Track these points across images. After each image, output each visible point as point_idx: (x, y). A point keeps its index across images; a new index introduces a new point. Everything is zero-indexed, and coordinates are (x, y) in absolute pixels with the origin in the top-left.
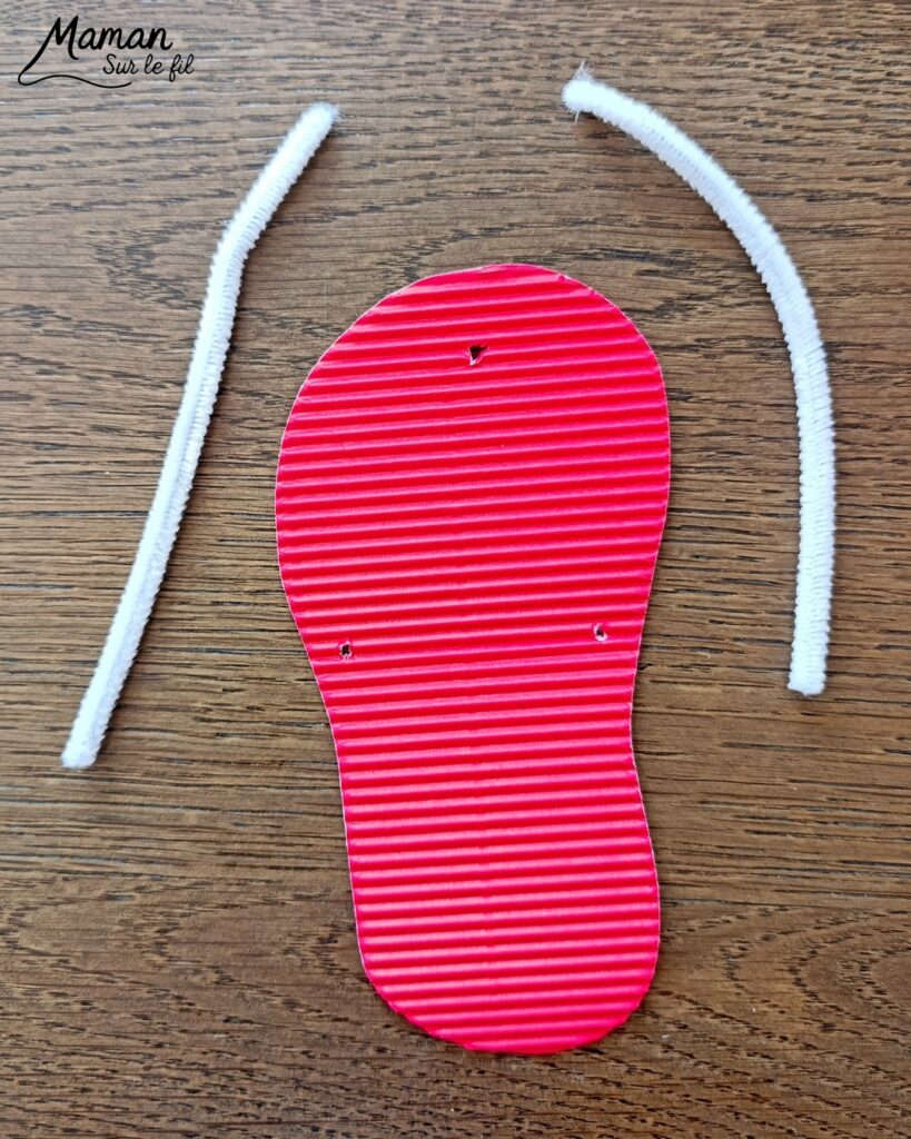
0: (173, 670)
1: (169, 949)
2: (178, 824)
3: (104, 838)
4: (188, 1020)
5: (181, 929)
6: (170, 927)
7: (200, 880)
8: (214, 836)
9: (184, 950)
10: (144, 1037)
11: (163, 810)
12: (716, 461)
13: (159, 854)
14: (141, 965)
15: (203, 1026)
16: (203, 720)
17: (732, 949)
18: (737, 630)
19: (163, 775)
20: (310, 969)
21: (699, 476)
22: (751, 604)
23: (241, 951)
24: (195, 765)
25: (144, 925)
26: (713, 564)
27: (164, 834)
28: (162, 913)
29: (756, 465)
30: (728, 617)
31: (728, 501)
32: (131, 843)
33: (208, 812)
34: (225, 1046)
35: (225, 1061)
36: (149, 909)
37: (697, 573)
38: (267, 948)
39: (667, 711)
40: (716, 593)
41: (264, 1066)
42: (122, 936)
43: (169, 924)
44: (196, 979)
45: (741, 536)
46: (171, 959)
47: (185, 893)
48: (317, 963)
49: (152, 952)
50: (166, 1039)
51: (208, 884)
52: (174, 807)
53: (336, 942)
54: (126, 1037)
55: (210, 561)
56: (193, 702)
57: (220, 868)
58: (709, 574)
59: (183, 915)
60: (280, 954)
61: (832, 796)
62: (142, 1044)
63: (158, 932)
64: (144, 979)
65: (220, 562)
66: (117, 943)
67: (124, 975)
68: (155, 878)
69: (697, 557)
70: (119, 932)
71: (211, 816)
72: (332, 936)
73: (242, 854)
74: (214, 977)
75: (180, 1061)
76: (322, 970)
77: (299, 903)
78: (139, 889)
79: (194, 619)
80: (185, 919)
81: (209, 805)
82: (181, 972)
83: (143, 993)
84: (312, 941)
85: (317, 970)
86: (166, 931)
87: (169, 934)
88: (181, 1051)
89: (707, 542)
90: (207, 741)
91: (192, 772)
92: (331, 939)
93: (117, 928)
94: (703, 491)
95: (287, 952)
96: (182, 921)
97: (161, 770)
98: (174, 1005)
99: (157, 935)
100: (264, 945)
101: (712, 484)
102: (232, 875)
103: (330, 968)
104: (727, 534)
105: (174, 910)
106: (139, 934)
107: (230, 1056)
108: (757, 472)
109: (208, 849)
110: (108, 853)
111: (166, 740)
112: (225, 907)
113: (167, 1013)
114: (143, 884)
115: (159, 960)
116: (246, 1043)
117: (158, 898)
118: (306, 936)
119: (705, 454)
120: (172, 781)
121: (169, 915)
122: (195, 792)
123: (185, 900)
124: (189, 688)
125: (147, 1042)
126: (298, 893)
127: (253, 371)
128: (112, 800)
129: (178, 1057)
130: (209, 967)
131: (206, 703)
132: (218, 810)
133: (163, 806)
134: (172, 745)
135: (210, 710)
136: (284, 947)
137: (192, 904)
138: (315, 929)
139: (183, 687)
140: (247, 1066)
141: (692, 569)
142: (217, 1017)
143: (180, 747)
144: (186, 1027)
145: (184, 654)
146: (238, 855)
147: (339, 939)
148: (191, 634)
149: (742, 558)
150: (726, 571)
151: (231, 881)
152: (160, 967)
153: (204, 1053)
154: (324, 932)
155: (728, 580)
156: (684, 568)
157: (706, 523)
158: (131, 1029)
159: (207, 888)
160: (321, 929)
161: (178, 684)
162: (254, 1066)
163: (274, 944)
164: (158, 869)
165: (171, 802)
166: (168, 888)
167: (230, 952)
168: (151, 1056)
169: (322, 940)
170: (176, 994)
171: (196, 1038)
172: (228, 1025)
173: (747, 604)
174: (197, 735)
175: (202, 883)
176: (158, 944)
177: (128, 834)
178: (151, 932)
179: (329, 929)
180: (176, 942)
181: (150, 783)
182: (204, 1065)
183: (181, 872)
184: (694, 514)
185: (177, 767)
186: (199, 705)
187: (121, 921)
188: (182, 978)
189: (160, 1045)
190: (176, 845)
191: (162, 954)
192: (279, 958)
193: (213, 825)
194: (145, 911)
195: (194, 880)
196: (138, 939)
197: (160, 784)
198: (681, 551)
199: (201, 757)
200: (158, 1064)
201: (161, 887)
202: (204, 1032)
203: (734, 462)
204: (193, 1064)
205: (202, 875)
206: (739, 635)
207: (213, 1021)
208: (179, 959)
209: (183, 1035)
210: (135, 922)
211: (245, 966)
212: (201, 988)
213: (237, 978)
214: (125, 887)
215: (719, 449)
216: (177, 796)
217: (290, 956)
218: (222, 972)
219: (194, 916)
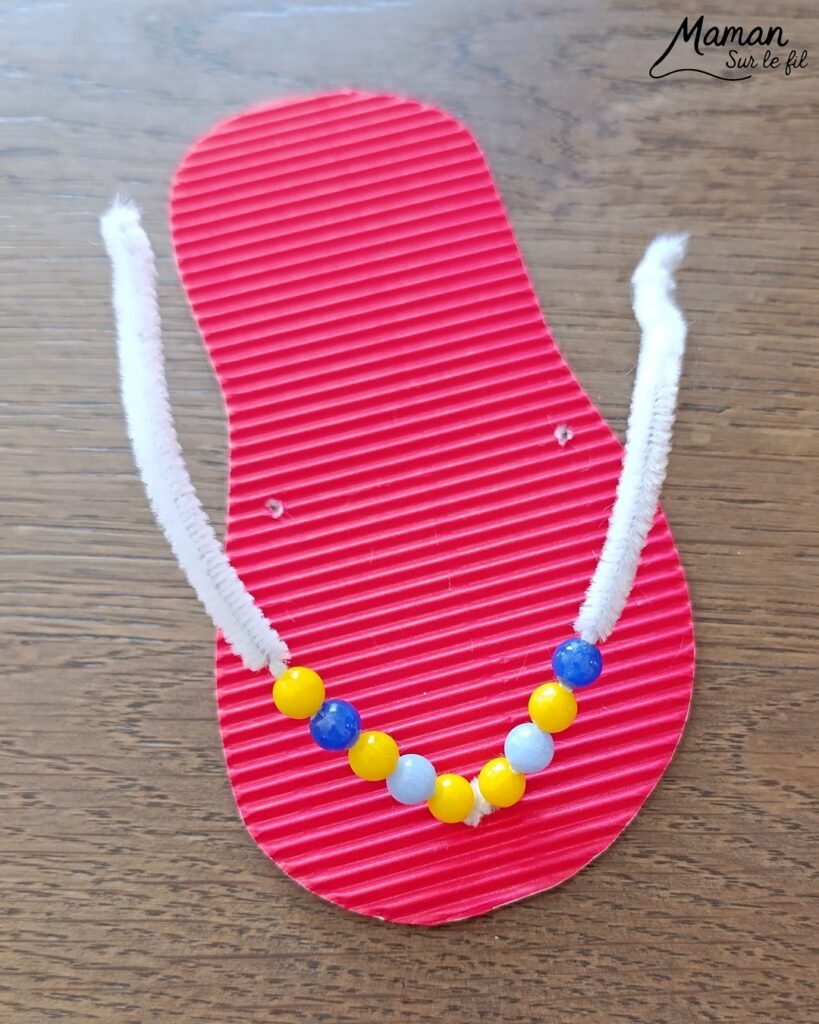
1: (143, 727)
3: (78, 594)
4: (156, 818)
5: (160, 702)
6: (145, 700)
7: (188, 644)
9: (162, 728)
10: (99, 840)
15: (177, 825)
25: (115, 697)
28: (139, 683)
32: (110, 600)
34: (202, 852)
35: (200, 872)
36: (123, 678)
39: (750, 455)
41: (251, 878)
42: (85, 711)
43: (146, 696)
44: (173, 765)
47: (168, 658)
49: (121, 731)
50: (127, 842)
51: (199, 648)
54: (74, 840)
59: (164, 685)
62: (94, 849)
63: (130, 706)
64: (107, 764)
66: (78, 720)
67: (82, 760)
68: (135, 640)
70: (83, 705)
74: (197, 762)
75: (142, 871)
78: (113, 654)
80: (166, 690)
82: (154, 755)
83: (104, 782)
86: (140, 705)
88: (143, 860)
90: (213, 486)
93: (82, 701)
96: (162, 693)
98: (141, 798)
99: (130, 710)
105: (155, 680)
106: (107, 709)
107: (207, 865)
110: (80, 612)
113: (130, 809)
114: (118, 648)
115: (129, 740)
116: (229, 847)
117: (133, 665)
121: (148, 685)
123: (170, 667)
125: (101, 846)
128: (94, 551)
129: (140, 867)
130: (191, 749)
137: (177, 671)
140: (228, 878)
142: (196, 814)
144: (154, 825)
152: (129, 749)
153: (174, 861)
158: (83, 829)
159: (197, 653)
162: (238, 878)
164: (139, 629)
166: (149, 652)
168: (104, 865)
170: (145, 784)
171: (165, 840)
172: (208, 824)
175: (193, 648)
176: (130, 720)
177: (108, 589)
178: (121, 706)
180: (153, 718)
181: (140, 531)
182: (172, 877)
183: (167, 633)
187: (88, 692)
188: (154, 763)
189: (117, 851)
190: (165, 602)
191: (133, 733)
195: (183, 644)
196: (104, 714)
200: (113, 876)
201: (141, 652)
202: (177, 833)
204: (159, 875)
205: (192, 638)
207: (190, 818)
209: (149, 837)
212: (179, 776)
214: (97, 652)
218: (207, 756)
219: (177, 687)
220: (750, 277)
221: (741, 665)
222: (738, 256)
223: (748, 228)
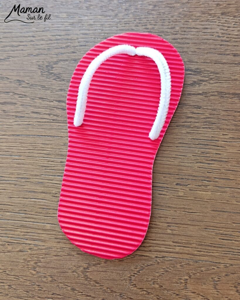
0: (47, 181)
1: (37, 269)
2: (44, 228)
3: (21, 232)
4: (40, 293)
5: (41, 263)
6: (38, 262)
7: (48, 247)
8: (54, 233)
9: (42, 270)
11: (40, 224)
12: (208, 125)
13: (37, 238)
14: (28, 274)
15: (45, 296)
16: (54, 196)
17: (215, 278)
18: (215, 175)
19: (41, 213)
20: (80, 278)
21: (204, 130)
22: (220, 167)
23: (59, 271)
24: (51, 210)
25: (30, 261)
26: (208, 155)
27: (39, 231)
28: (36, 257)
29: (220, 127)
30: (213, 171)
31: (212, 137)
32: (29, 234)
33: (53, 225)
36: (32, 255)
37: (203, 158)
38: (67, 270)
40: (209, 164)
42: (23, 264)
43: (38, 261)
44: (44, 280)
45: (216, 147)
46: (37, 272)
47: (44, 251)
48: (82, 276)
49: (32, 270)
51: (51, 248)
52: (43, 223)
53: (89, 269)
55: (61, 150)
56: (52, 191)
57: (55, 243)
58: (207, 158)
59: (42, 258)
60: (71, 272)
64: (28, 279)
65: (64, 150)
66: (22, 266)
67: (22, 277)
68: (36, 245)
69: (203, 153)
70: (22, 262)
71: (54, 226)
72: (88, 267)
73: (62, 239)
74: (50, 279)
76: (84, 279)
77: (78, 256)
78: (30, 249)
79: (55, 166)
80: (43, 259)
81: (54, 223)
82: (40, 277)
83: (28, 283)
84: (82, 269)
85: (82, 279)
86: (37, 263)
87: (38, 264)
89: (206, 149)
90: (55, 203)
91: (50, 212)
92: (88, 268)
93: (22, 261)
94: (205, 134)
95: (73, 272)
96: (42, 260)
97: (41, 211)
98: (37, 288)
99: (34, 264)
100: (66, 269)
101: (207, 132)
102: (59, 246)
103: (86, 278)
104: (212, 146)
105: (40, 256)
106: (29, 264)
108: (220, 129)
109: (52, 237)
110: (22, 237)
111: (43, 202)
112: (56, 256)
113: (34, 291)
114: (31, 247)
115: (34, 272)
117: (35, 252)
118: (80, 267)
119: (205, 123)
120: (43, 215)
121: (38, 258)
122: (50, 219)
123: (44, 253)
124: (51, 187)
126: (79, 252)
128: (25, 220)
130: (49, 276)
131: (56, 191)
132: (56, 224)
133: (40, 223)
134: (45, 204)
135: (57, 194)
136: (73, 270)
137: (46, 254)
138: (82, 265)
139: (49, 186)
141: (202, 156)
142: (50, 293)
143: (47, 204)
144: (40, 295)
145: (51, 177)
146: (61, 239)
147: (90, 268)
148: (54, 171)
149: (217, 154)
150: (212, 157)
151: (58, 248)
152: (34, 275)
154: (85, 266)
155: (212, 160)
156: (199, 156)
157: (206, 143)
158: (22, 295)
159: (51, 249)
160: (85, 265)
161: (48, 185)
163: (69, 269)
164: (36, 242)
165: (43, 221)
166: (39, 249)
167: (56, 271)
169: (84, 268)
170: (38, 284)
172: (53, 296)
173: (218, 167)
174: (52, 201)
175: (49, 248)
176: (34, 267)
177: (29, 231)
178: (32, 263)
179: (87, 265)
180: (40, 267)
181: (37, 215)
183: (43, 244)
184: (202, 140)
185: (45, 211)
186: (54, 192)
187: (24, 259)
188: (40, 279)
191: (35, 271)
192: (71, 274)
193: (54, 229)
194: (31, 256)
195: (47, 247)
196: (28, 265)
197: (40, 216)
198: (198, 151)
199: (53, 208)
201: (37, 249)
203: (214, 126)
205: (50, 245)
206: (216, 177)
208: (40, 272)
209: (38, 298)
210: (28, 260)
211: (60, 276)
212: (46, 283)
213: (57, 280)
214: (26, 248)
215: (209, 122)
216: (44, 220)
217: (74, 273)
218: (53, 278)
219: (45, 259)
220: (197, 145)
221: (189, 259)
222: (194, 139)
223: (197, 131)
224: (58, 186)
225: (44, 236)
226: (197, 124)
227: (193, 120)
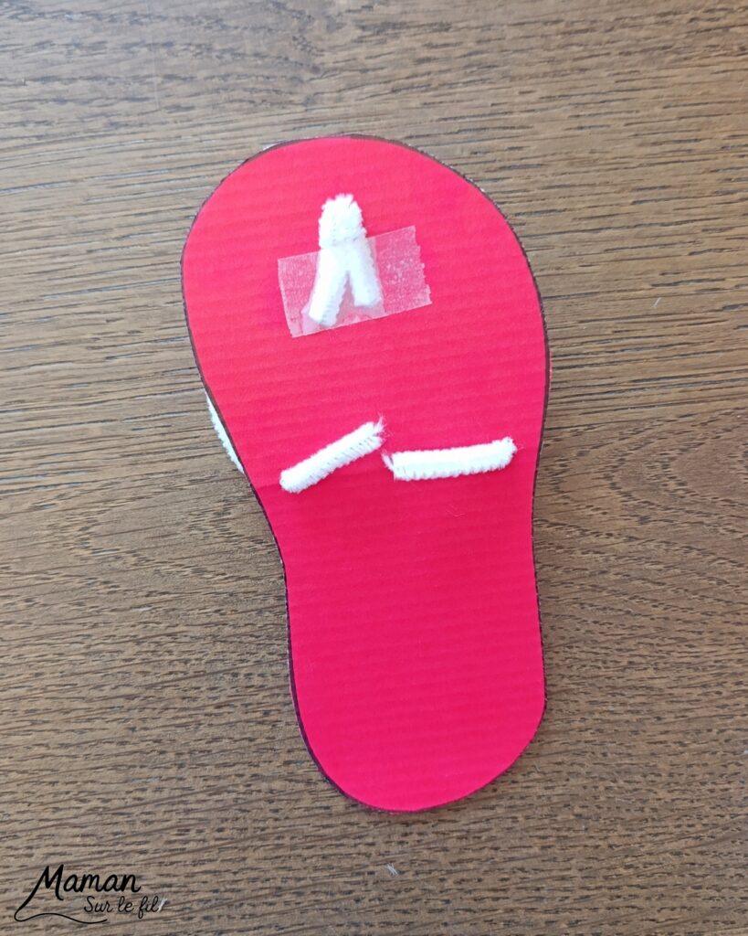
0: (63, 311)
2: (84, 437)
8: (115, 443)
11: (71, 428)
12: (479, 74)
13: (72, 464)
14: (70, 561)
16: (93, 348)
17: (555, 468)
18: (517, 207)
19: (67, 399)
20: (211, 540)
21: (468, 89)
22: (525, 184)
23: (151, 535)
24: (92, 386)
26: (489, 157)
27: (74, 448)
29: (511, 73)
30: (508, 197)
31: (493, 105)
33: (108, 424)
37: (478, 166)
38: (173, 529)
40: (496, 180)
45: (508, 131)
46: (95, 551)
48: (216, 534)
52: (81, 423)
53: (230, 514)
55: (81, 218)
56: (84, 334)
57: (125, 468)
58: (488, 165)
60: (185, 531)
61: (615, 330)
65: (90, 217)
69: (476, 153)
71: (110, 426)
72: (226, 509)
73: (141, 454)
76: (222, 539)
77: (194, 486)
79: (75, 266)
81: (109, 418)
84: (210, 516)
85: (218, 540)
87: (90, 531)
89: (483, 140)
91: (91, 392)
92: (226, 511)
94: (471, 100)
95: (190, 528)
97: (64, 395)
100: (170, 525)
101: (478, 94)
102: (135, 473)
103: (229, 536)
104: (497, 131)
108: (512, 79)
109: (112, 454)
111: (65, 369)
112: (133, 499)
118: (204, 512)
119: (468, 71)
120: (74, 403)
122: (95, 409)
124: (78, 323)
126: (193, 478)
127: (95, 60)
131: (94, 334)
132: (115, 420)
133: (71, 425)
134: (71, 373)
135: (98, 339)
136: (187, 525)
138: (210, 506)
139: (73, 324)
141: (473, 163)
143: (77, 373)
145: (70, 297)
146: (138, 454)
147: (231, 511)
148: (74, 279)
149: (511, 149)
150: (500, 161)
151: (136, 478)
154: (219, 507)
155: (502, 168)
156: (467, 164)
157: (478, 125)
160: (216, 505)
161: (68, 322)
163: (178, 524)
165: (77, 420)
167: (143, 536)
169: (219, 514)
173: (521, 184)
174: (90, 362)
179: (223, 504)
184: (467, 120)
185: (78, 390)
186: (88, 336)
192: (184, 535)
193: (114, 433)
194: (67, 514)
197: (65, 406)
198: (462, 151)
199: (96, 379)
203: (493, 73)
206: (519, 211)
208: (100, 550)
210: (61, 525)
211: (157, 547)
213: (152, 558)
215: (480, 65)
216: (80, 414)
217: (193, 532)
224: (96, 319)
225: (89, 457)
226: (448, 77)
227: (433, 66)
